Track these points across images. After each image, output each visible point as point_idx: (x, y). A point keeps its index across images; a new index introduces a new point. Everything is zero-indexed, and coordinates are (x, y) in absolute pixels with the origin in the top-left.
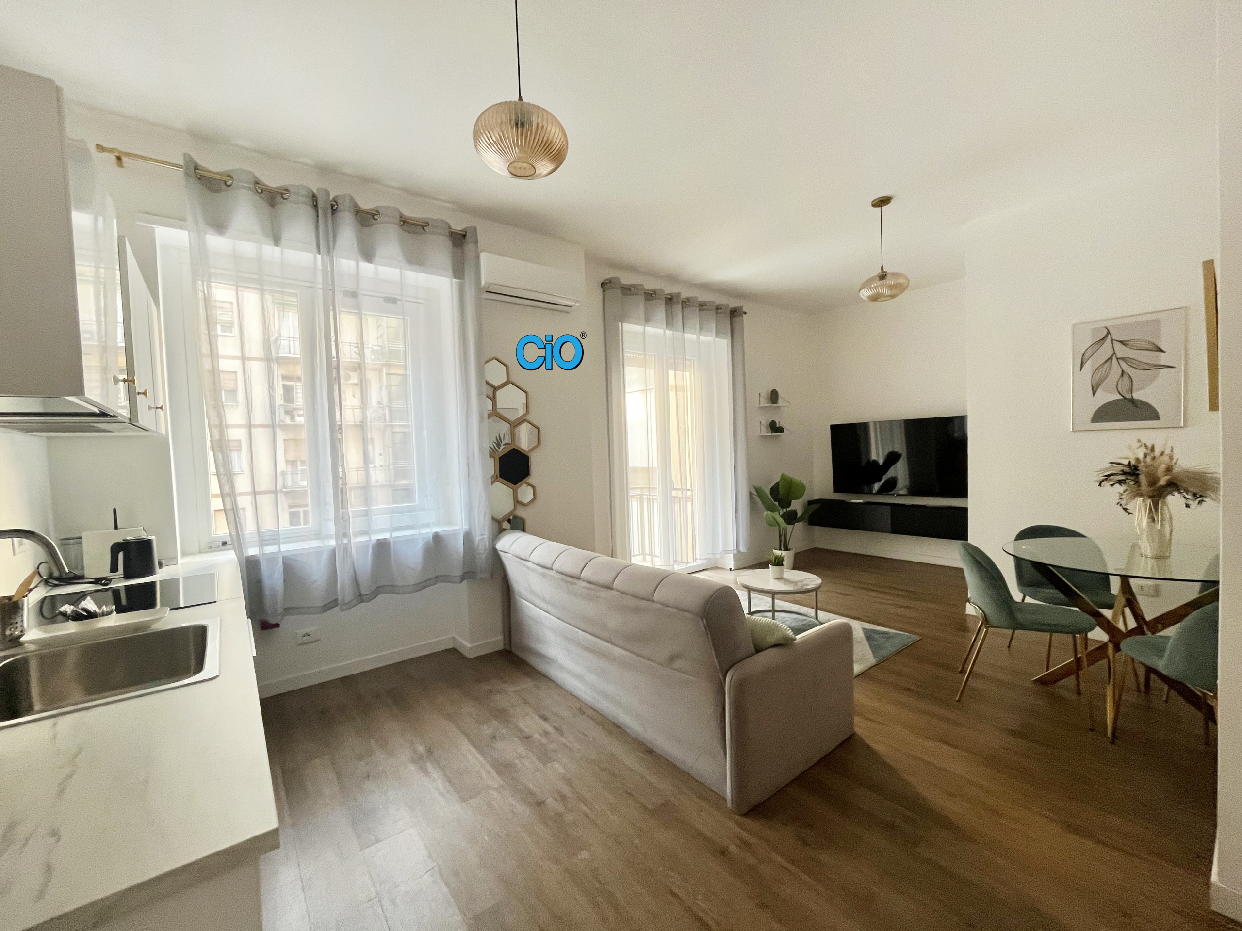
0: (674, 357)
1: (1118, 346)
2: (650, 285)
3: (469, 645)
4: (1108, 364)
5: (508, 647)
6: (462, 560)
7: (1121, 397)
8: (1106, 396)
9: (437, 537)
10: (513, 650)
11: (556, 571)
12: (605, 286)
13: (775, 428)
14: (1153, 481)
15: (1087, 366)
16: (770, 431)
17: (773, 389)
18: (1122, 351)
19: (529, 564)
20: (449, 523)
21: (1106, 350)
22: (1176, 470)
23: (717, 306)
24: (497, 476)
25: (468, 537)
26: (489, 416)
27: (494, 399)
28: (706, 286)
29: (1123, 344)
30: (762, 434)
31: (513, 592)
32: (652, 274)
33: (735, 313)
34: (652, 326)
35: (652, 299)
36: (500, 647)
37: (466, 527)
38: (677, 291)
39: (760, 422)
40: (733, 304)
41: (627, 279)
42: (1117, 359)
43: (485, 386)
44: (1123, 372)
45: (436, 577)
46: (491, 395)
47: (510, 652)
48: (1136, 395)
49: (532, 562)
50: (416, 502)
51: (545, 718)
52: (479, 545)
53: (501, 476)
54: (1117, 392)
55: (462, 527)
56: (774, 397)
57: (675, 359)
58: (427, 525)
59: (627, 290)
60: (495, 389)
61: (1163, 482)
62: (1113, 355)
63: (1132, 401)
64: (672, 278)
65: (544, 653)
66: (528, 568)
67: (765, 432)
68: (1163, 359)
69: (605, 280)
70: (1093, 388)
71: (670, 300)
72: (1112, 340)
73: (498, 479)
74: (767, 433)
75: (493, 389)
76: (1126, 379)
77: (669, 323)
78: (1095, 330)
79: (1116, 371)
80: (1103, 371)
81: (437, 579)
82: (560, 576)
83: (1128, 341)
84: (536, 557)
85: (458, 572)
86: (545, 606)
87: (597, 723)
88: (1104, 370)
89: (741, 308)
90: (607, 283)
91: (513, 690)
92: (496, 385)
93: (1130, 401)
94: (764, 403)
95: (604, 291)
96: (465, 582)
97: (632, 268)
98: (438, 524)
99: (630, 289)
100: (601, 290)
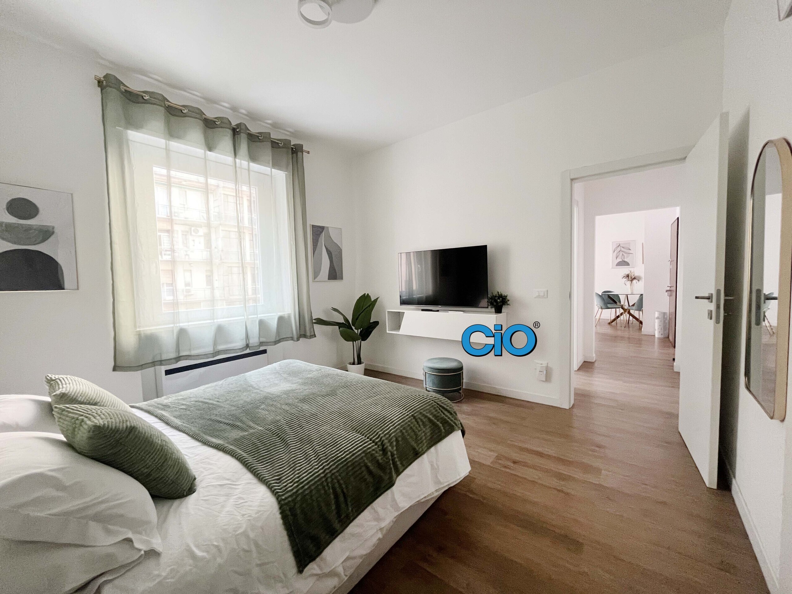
1: (622, 248)
7: (622, 260)
8: (619, 260)
14: (631, 278)
15: (615, 252)
18: (623, 249)
21: (619, 249)
22: (635, 276)
42: (621, 251)
44: (623, 254)
48: (625, 260)
61: (633, 278)
68: (631, 252)
70: (616, 258)
72: (620, 246)
76: (623, 256)
78: (617, 244)
79: (621, 254)
80: (619, 253)
83: (624, 247)
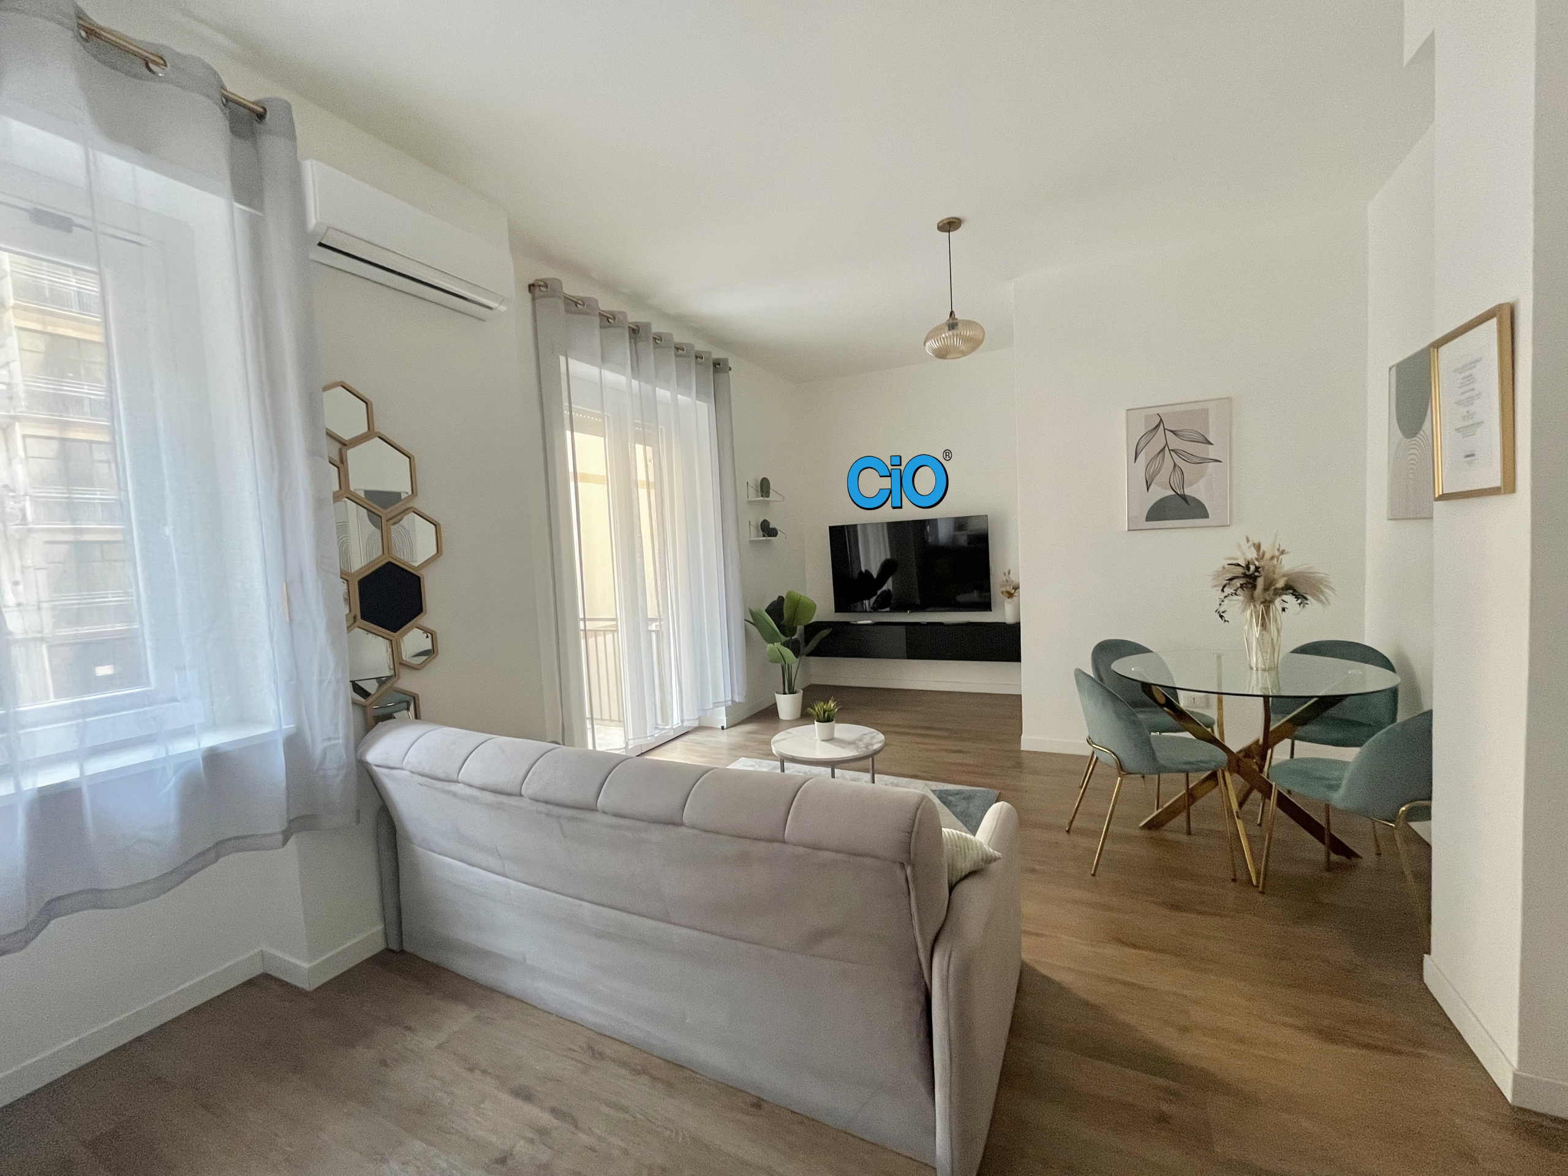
0: (643, 424)
1: (1171, 438)
2: (607, 304)
3: (306, 965)
4: (1161, 455)
5: (394, 946)
6: (284, 797)
7: (1174, 493)
8: (1160, 492)
9: (214, 758)
10: (407, 947)
11: (530, 799)
12: (537, 289)
13: (768, 530)
15: (1141, 456)
16: (761, 533)
17: (762, 477)
18: (1174, 443)
19: (458, 788)
20: (243, 720)
21: (1158, 442)
23: (697, 352)
24: (355, 617)
25: (295, 745)
26: (337, 497)
27: (340, 464)
28: (680, 320)
29: (1175, 434)
30: (752, 539)
31: (408, 840)
32: (609, 285)
33: (719, 366)
34: (610, 370)
35: (609, 327)
36: (378, 946)
37: (288, 726)
38: (646, 320)
39: (750, 522)
40: (717, 354)
41: (572, 288)
42: (1169, 450)
43: (324, 440)
44: (1175, 465)
45: (217, 844)
46: (336, 458)
47: (402, 952)
48: (1188, 492)
49: (464, 784)
50: (148, 684)
51: (525, 1095)
52: (323, 761)
53: (364, 617)
54: (1170, 488)
55: (281, 726)
56: (764, 487)
57: (643, 427)
58: (188, 732)
59: (574, 304)
60: (344, 445)
62: (1165, 447)
63: (1184, 497)
64: (638, 299)
65: (487, 948)
66: (454, 795)
67: (755, 535)
68: (1212, 452)
69: (537, 280)
70: (1147, 482)
71: (635, 332)
72: (1165, 429)
73: (357, 623)
74: (758, 537)
75: (337, 446)
76: (1178, 474)
77: (636, 370)
78: (1147, 417)
79: (1168, 464)
80: (1156, 463)
81: (219, 848)
82: (543, 808)
83: (1181, 431)
84: (472, 771)
85: (276, 824)
86: (493, 862)
87: (636, 1072)
88: (1158, 462)
89: (726, 361)
90: (540, 286)
91: (435, 1043)
92: (347, 436)
93: (1182, 498)
94: (753, 496)
95: (534, 299)
96: (293, 839)
97: (581, 271)
98: (212, 726)
99: (576, 304)
100: (529, 296)
